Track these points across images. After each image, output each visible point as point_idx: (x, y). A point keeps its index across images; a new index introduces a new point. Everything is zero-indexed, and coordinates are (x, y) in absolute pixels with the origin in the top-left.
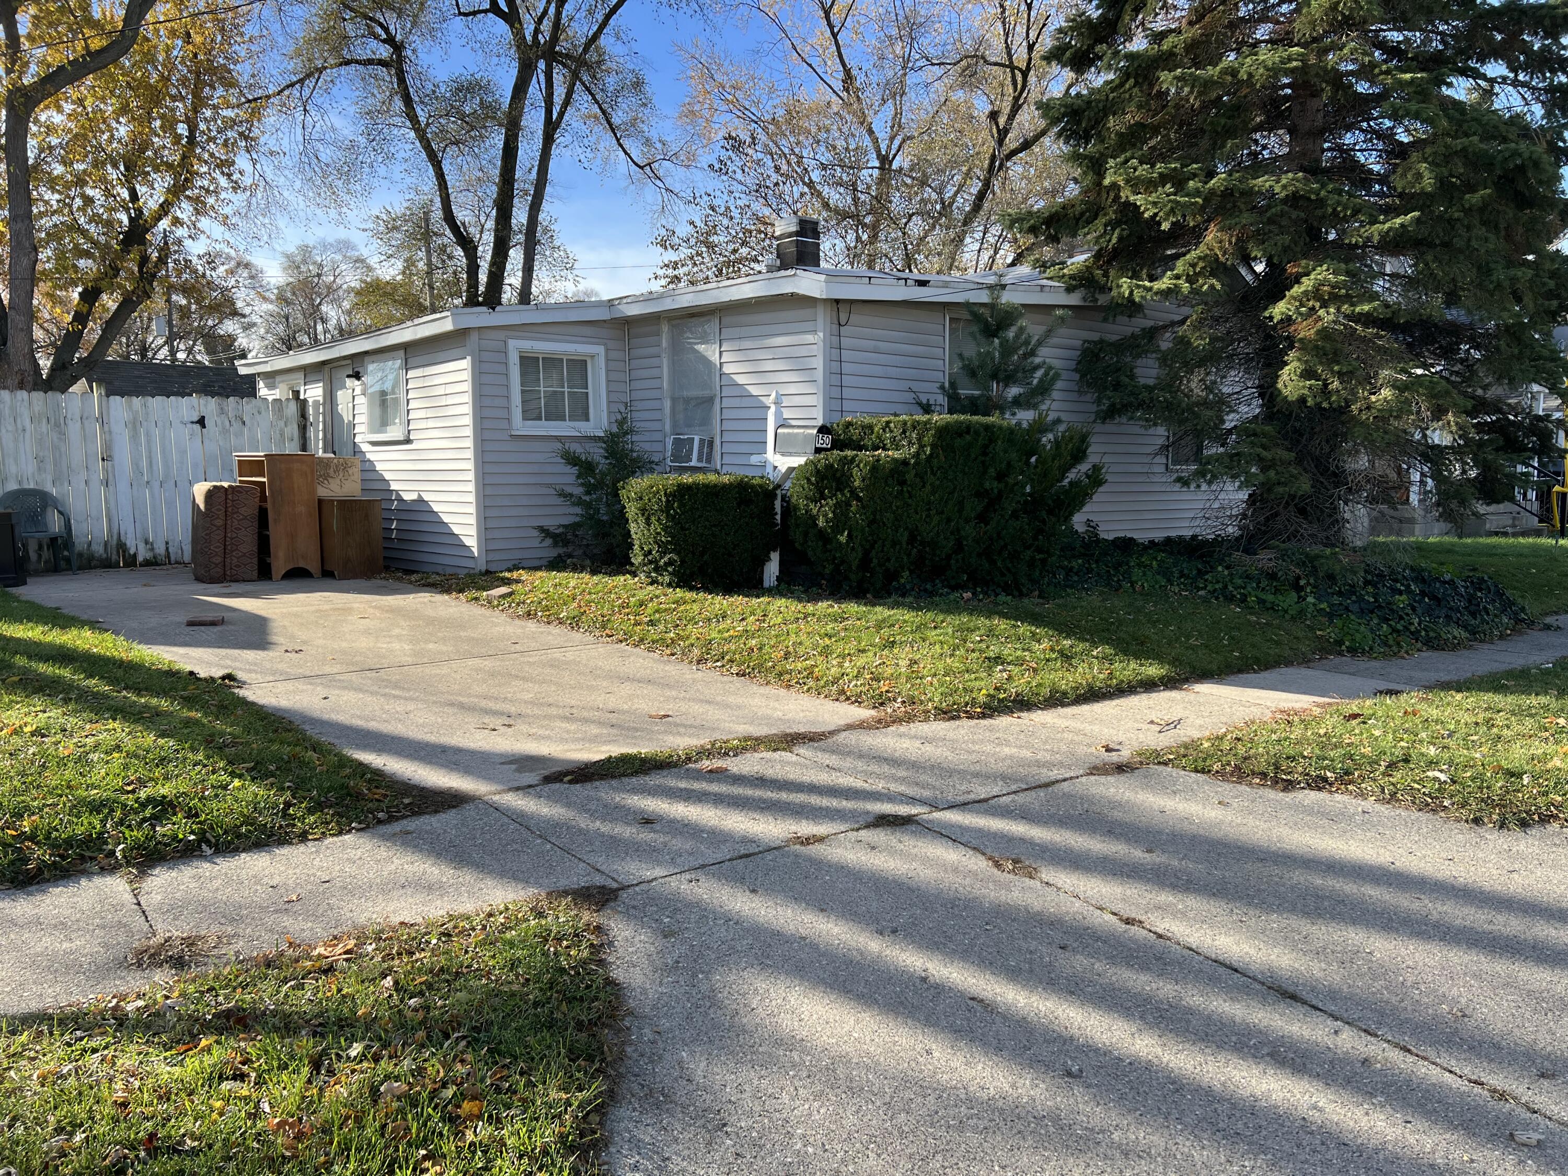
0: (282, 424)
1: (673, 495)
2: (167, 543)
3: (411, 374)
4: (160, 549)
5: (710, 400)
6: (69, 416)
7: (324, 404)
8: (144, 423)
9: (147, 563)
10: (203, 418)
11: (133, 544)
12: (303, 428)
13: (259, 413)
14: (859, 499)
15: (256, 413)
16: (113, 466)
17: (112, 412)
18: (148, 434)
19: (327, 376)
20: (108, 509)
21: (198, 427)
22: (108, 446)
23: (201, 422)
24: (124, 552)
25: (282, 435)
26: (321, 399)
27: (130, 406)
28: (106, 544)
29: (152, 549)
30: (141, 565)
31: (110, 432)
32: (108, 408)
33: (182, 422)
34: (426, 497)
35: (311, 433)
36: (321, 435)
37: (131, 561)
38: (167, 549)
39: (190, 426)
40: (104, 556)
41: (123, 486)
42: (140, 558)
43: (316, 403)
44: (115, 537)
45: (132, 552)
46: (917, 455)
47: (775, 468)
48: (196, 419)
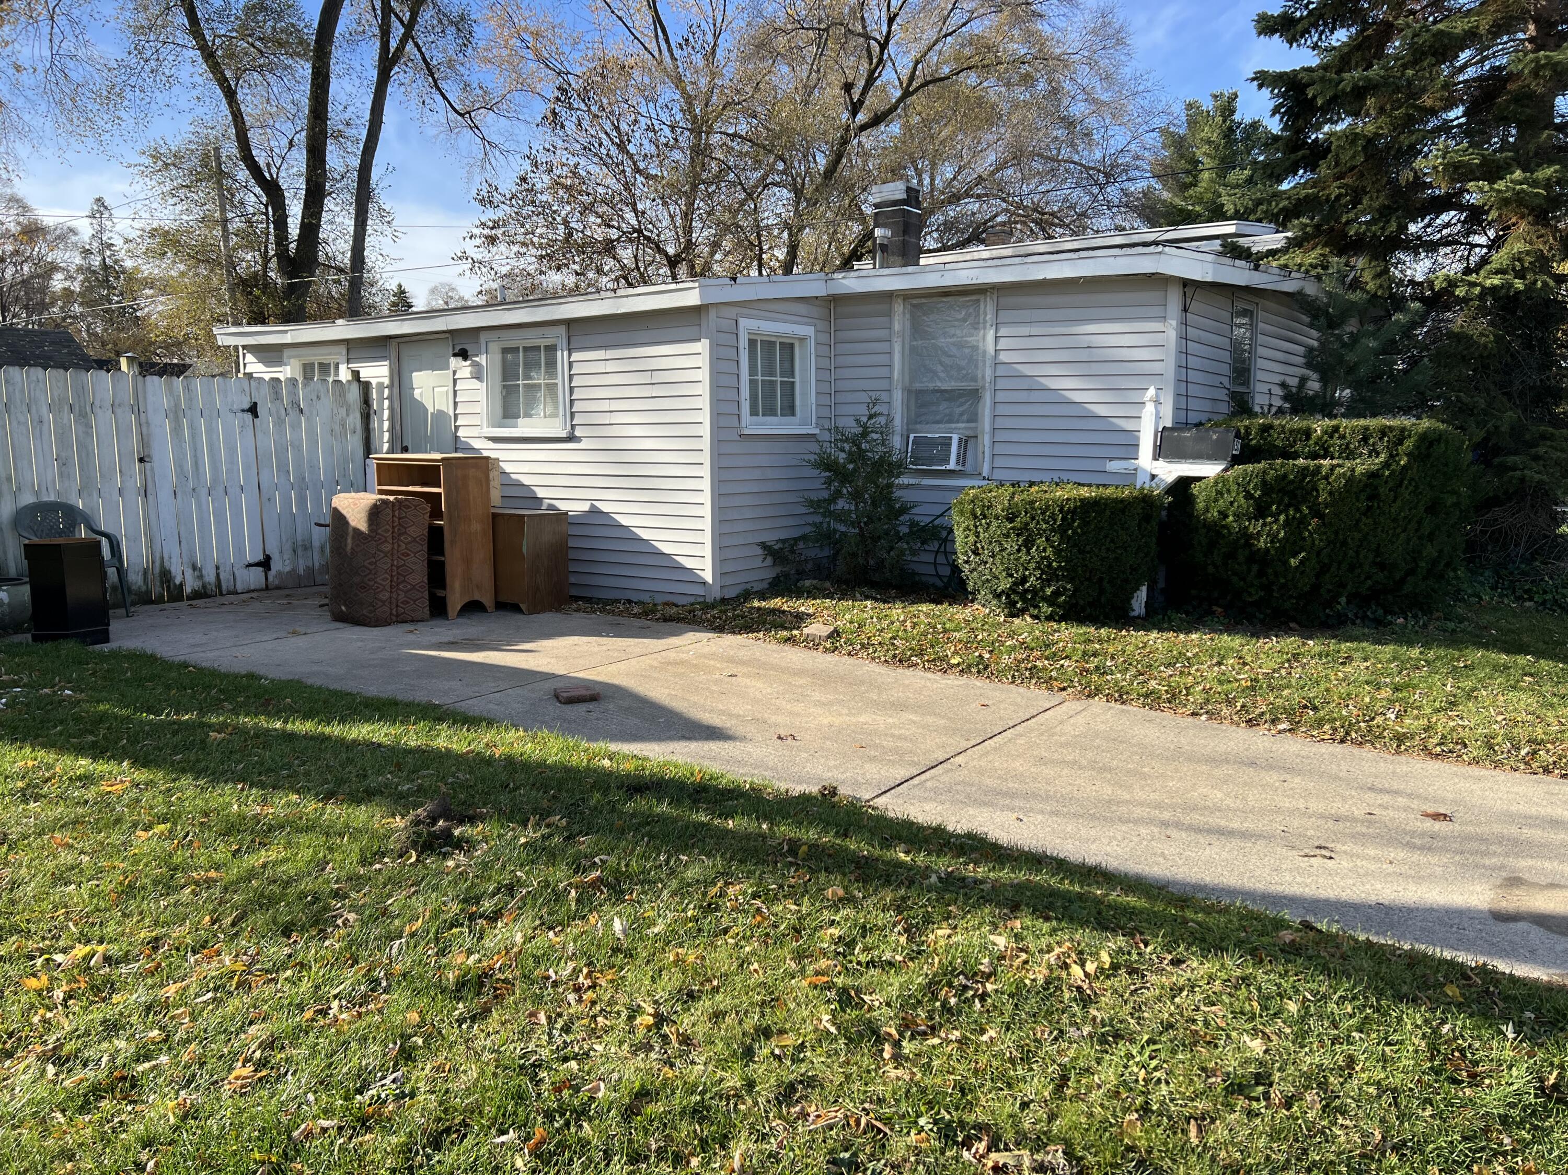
0: (343, 412)
1: (1073, 512)
2: (217, 568)
3: (576, 356)
4: (210, 576)
5: (974, 395)
6: (97, 403)
7: (391, 387)
8: (188, 412)
9: (197, 595)
10: (255, 404)
11: (179, 571)
12: (366, 417)
13: (318, 398)
14: (1321, 516)
15: (315, 398)
16: (152, 469)
17: (151, 398)
18: (192, 427)
19: (394, 354)
20: (148, 526)
21: (248, 416)
22: (144, 441)
23: (253, 410)
24: (169, 581)
25: (343, 426)
26: (386, 381)
27: (170, 389)
28: (145, 572)
29: (201, 577)
30: (189, 598)
31: (148, 423)
32: (145, 392)
33: (231, 411)
34: (604, 507)
35: (375, 423)
36: (386, 425)
37: (176, 594)
38: (218, 575)
39: (240, 415)
40: (144, 588)
41: (164, 494)
42: (188, 589)
43: (381, 386)
44: (158, 564)
45: (178, 582)
46: (1386, 465)
47: (1153, 477)
48: (246, 406)
